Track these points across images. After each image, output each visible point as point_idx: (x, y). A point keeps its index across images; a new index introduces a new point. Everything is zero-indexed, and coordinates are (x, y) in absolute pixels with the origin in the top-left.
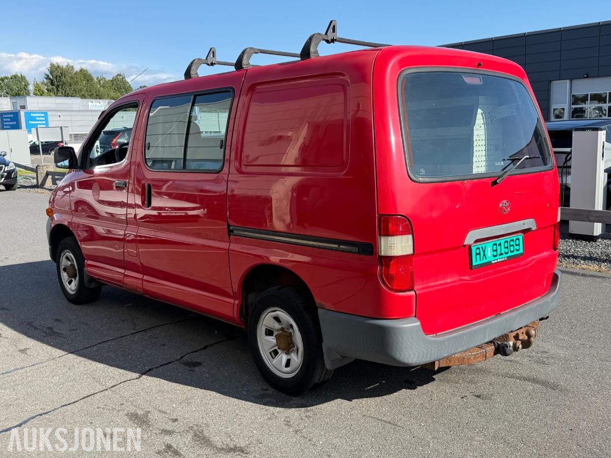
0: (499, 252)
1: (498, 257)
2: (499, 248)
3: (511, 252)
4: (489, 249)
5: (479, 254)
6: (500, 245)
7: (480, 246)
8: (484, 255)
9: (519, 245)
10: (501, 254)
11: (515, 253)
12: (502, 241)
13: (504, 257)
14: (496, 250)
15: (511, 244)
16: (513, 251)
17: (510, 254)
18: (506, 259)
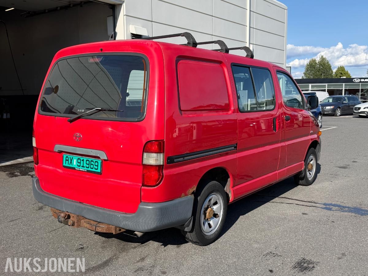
0: (82, 165)
1: (81, 167)
2: (82, 162)
3: (91, 168)
4: (75, 160)
5: (68, 160)
6: (83, 160)
7: (69, 157)
8: (71, 162)
9: (97, 166)
10: (83, 167)
11: (94, 170)
12: (85, 159)
13: (85, 169)
14: (80, 163)
15: (92, 163)
16: (93, 168)
17: (89, 169)
18: (86, 171)
